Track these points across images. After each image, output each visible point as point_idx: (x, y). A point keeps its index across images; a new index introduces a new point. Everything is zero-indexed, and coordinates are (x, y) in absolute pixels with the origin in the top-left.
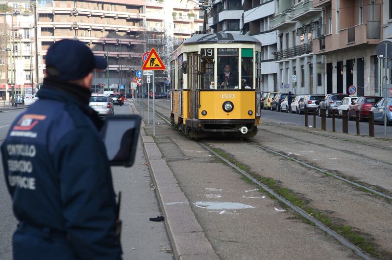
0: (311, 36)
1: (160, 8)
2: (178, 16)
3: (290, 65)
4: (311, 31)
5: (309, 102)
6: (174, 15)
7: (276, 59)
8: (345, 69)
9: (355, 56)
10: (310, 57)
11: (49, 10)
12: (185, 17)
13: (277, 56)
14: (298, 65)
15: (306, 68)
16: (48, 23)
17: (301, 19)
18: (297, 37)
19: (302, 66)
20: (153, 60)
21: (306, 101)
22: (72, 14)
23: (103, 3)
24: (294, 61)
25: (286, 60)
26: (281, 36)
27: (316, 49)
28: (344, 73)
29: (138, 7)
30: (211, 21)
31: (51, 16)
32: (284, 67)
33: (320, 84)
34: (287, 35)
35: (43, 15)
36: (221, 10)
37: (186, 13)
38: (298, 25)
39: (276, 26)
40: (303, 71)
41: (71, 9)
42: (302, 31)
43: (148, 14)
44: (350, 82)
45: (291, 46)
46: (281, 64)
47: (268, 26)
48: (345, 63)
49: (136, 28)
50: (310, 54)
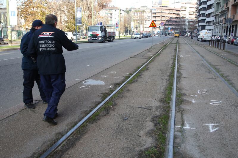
0: (223, 18)
1: (185, 11)
2: (190, 13)
3: (217, 27)
4: (223, 16)
5: (219, 38)
6: (189, 12)
7: (213, 25)
8: (231, 28)
9: (235, 24)
10: (222, 24)
11: (155, 12)
12: (192, 13)
13: (214, 24)
14: (219, 26)
15: (221, 28)
16: (154, 15)
17: (221, 13)
18: (219, 18)
19: (220, 27)
20: (153, 24)
21: (218, 38)
22: (161, 13)
23: (169, 10)
24: (218, 25)
25: (218, 24)
26: (215, 18)
27: (224, 22)
28: (231, 29)
29: (179, 11)
30: (198, 14)
31: (155, 13)
32: (215, 27)
33: (224, 32)
34: (217, 17)
35: (153, 13)
36: (201, 11)
37: (193, 12)
38: (220, 15)
39: (214, 15)
40: (220, 28)
41: (161, 11)
42: (221, 16)
43: (181, 12)
44: (232, 32)
45: (218, 21)
46: (215, 26)
47: (212, 15)
48: (232, 26)
49: (178, 16)
50: (222, 23)
